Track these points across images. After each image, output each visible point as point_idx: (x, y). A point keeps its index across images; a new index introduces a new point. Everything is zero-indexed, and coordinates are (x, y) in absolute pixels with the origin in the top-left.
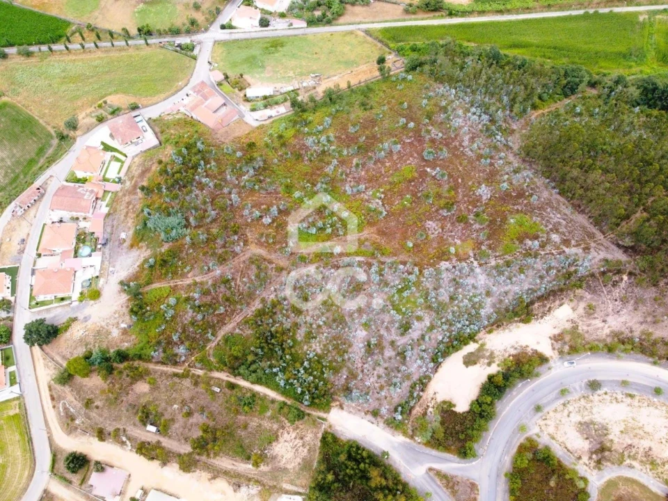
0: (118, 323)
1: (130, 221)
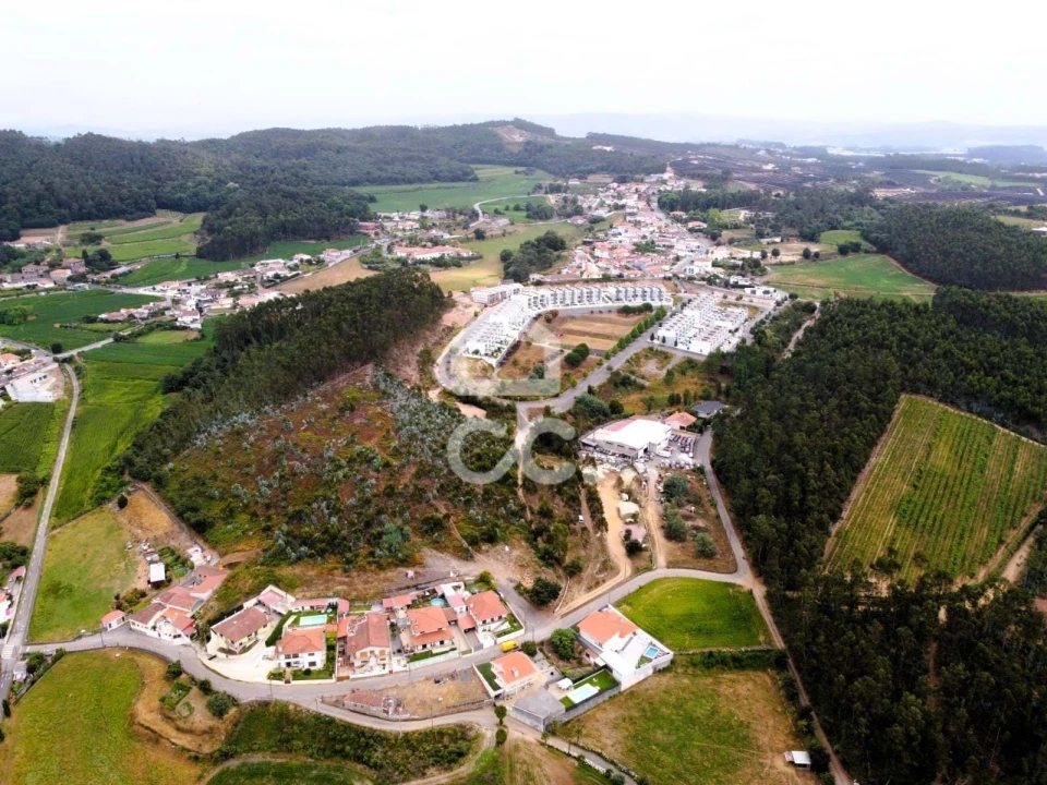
0: (506, 553)
1: (390, 574)
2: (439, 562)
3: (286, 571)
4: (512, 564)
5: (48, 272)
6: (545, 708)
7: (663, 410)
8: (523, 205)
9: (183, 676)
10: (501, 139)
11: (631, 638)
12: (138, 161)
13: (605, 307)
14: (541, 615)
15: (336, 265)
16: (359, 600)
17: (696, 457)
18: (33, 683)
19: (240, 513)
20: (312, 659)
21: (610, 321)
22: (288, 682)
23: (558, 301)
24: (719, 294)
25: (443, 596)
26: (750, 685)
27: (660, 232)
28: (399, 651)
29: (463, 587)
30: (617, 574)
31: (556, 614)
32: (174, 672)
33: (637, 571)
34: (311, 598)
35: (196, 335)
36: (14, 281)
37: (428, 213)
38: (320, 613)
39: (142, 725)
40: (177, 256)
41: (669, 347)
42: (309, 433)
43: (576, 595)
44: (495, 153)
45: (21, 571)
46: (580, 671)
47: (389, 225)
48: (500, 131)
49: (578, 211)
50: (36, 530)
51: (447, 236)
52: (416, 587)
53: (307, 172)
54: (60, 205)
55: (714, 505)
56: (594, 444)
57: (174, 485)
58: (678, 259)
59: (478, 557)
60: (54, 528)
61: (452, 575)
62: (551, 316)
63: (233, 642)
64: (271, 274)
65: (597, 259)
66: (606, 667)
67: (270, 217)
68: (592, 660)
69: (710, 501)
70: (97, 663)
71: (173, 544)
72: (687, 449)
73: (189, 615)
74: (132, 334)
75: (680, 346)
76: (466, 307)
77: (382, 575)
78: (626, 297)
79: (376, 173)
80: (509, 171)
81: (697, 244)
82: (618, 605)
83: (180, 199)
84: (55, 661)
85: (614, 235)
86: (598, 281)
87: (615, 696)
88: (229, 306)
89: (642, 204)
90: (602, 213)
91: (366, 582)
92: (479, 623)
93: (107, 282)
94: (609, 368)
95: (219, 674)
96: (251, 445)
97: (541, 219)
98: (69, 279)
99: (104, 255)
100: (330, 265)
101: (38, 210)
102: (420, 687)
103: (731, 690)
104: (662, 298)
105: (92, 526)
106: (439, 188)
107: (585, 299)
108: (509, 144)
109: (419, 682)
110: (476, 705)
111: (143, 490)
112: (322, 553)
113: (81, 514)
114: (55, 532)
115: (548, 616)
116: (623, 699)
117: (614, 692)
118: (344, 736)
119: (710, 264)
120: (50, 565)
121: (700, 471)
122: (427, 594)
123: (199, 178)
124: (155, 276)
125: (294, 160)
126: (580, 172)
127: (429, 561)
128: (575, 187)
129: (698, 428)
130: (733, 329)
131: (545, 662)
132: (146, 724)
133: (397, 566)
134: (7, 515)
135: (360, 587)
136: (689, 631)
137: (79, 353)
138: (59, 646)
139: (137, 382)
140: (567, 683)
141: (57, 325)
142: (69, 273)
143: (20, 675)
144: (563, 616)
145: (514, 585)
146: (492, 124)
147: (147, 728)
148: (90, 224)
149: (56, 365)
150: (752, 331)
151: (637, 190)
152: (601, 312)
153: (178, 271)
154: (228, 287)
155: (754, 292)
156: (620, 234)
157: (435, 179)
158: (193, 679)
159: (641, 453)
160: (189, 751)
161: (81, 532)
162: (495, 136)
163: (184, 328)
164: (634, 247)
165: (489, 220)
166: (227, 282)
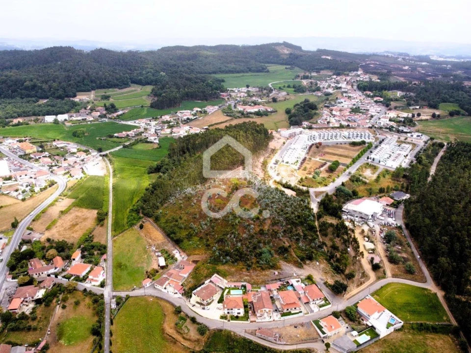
0: (318, 266)
1: (267, 273)
2: (288, 269)
3: (221, 268)
4: (321, 271)
5: (90, 113)
6: (348, 345)
7: (377, 195)
8: (292, 85)
9: (182, 313)
10: (278, 52)
11: (382, 313)
12: (121, 61)
13: (343, 141)
14: (338, 298)
15: (212, 113)
16: (256, 284)
17: (396, 221)
18: (119, 310)
19: (194, 236)
20: (239, 311)
21: (346, 149)
22: (229, 321)
23: (321, 138)
24: (396, 136)
25: (292, 285)
26: (441, 341)
27: (361, 102)
28: (276, 310)
29: (300, 281)
30: (369, 279)
31: (344, 298)
32: (178, 311)
33: (379, 278)
34: (234, 282)
35: (156, 146)
36: (77, 116)
37: (250, 89)
38: (238, 289)
39: (168, 335)
40: (142, 107)
41: (376, 163)
42: (219, 200)
43: (352, 289)
44: (275, 59)
45: (104, 257)
46: (360, 327)
47: (233, 94)
48: (278, 48)
49: (318, 89)
50: (107, 237)
51: (260, 100)
52: (280, 280)
53: (193, 67)
54: (92, 82)
55: (409, 246)
56: (347, 211)
57: (163, 220)
58: (372, 116)
59: (305, 266)
60: (114, 236)
61: (295, 275)
62: (318, 145)
63: (203, 300)
64: (185, 118)
65: (334, 116)
66: (372, 326)
67: (181, 90)
68: (365, 322)
69: (407, 244)
70: (143, 303)
71: (166, 248)
72: (392, 216)
73: (180, 284)
74: (130, 144)
75: (381, 163)
76: (279, 139)
77: (264, 273)
78: (353, 137)
79: (224, 68)
80: (284, 67)
81: (379, 109)
82: (372, 295)
83: (141, 79)
84: (126, 300)
85: (339, 103)
86: (338, 128)
87: (377, 341)
88: (169, 132)
89: (349, 87)
90: (330, 90)
91: (257, 276)
92: (311, 300)
93: (115, 118)
94: (350, 173)
95: (198, 314)
96: (195, 204)
97: (301, 92)
98: (99, 116)
99: (113, 106)
100: (210, 114)
101: (84, 84)
102: (288, 329)
103: (433, 343)
104: (369, 138)
105: (130, 236)
106: (251, 75)
107: (334, 137)
108: (282, 54)
109: (287, 326)
110: (314, 340)
111: (150, 221)
112: (236, 261)
113: (124, 230)
114: (115, 238)
115: (341, 298)
116: (381, 343)
117: (377, 339)
118: (257, 349)
119: (388, 120)
120: (116, 254)
121: (400, 228)
122: (285, 283)
123: (148, 70)
124: (135, 116)
125: (187, 62)
126: (316, 69)
127: (283, 267)
128: (314, 76)
129: (396, 205)
130: (406, 155)
131: (343, 321)
132: (170, 334)
133: (270, 269)
134: (94, 229)
135: (255, 278)
136: (409, 311)
137: (109, 153)
138: (127, 293)
139: (136, 167)
140: (355, 333)
141: (98, 138)
142: (98, 114)
143: (114, 306)
144: (348, 299)
145: (323, 282)
146: (273, 44)
147: (170, 336)
148: (104, 90)
149: (101, 158)
150: (415, 157)
151: (346, 79)
152: (341, 144)
153: (143, 114)
154: (167, 123)
155: (412, 136)
156: (342, 102)
157: (249, 71)
158: (187, 315)
159: (370, 217)
160: (189, 348)
161: (126, 239)
162: (276, 50)
163: (151, 142)
164: (351, 110)
165: (277, 93)
166: (167, 121)
